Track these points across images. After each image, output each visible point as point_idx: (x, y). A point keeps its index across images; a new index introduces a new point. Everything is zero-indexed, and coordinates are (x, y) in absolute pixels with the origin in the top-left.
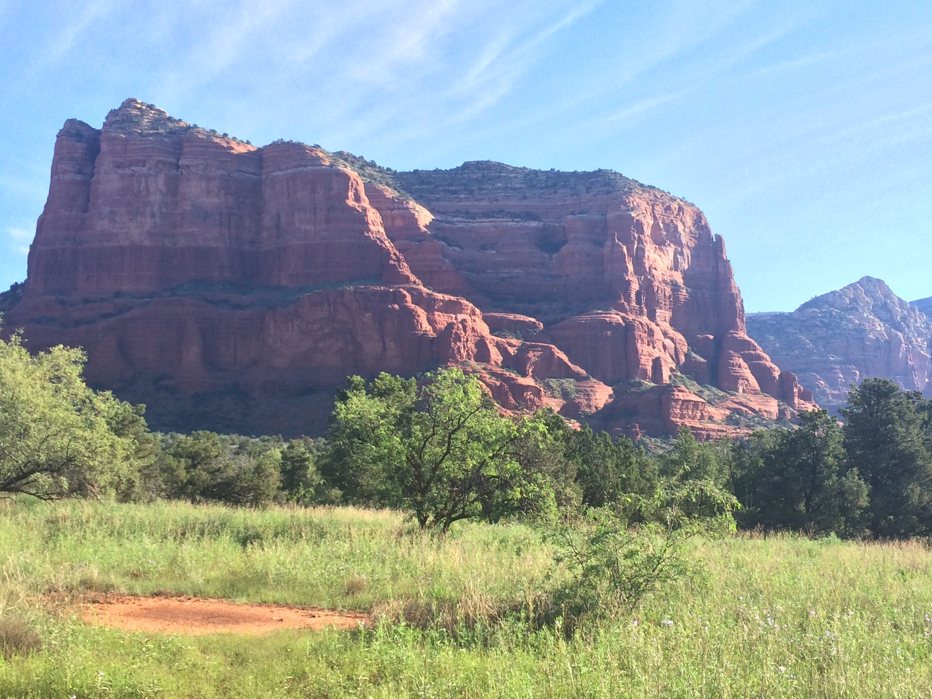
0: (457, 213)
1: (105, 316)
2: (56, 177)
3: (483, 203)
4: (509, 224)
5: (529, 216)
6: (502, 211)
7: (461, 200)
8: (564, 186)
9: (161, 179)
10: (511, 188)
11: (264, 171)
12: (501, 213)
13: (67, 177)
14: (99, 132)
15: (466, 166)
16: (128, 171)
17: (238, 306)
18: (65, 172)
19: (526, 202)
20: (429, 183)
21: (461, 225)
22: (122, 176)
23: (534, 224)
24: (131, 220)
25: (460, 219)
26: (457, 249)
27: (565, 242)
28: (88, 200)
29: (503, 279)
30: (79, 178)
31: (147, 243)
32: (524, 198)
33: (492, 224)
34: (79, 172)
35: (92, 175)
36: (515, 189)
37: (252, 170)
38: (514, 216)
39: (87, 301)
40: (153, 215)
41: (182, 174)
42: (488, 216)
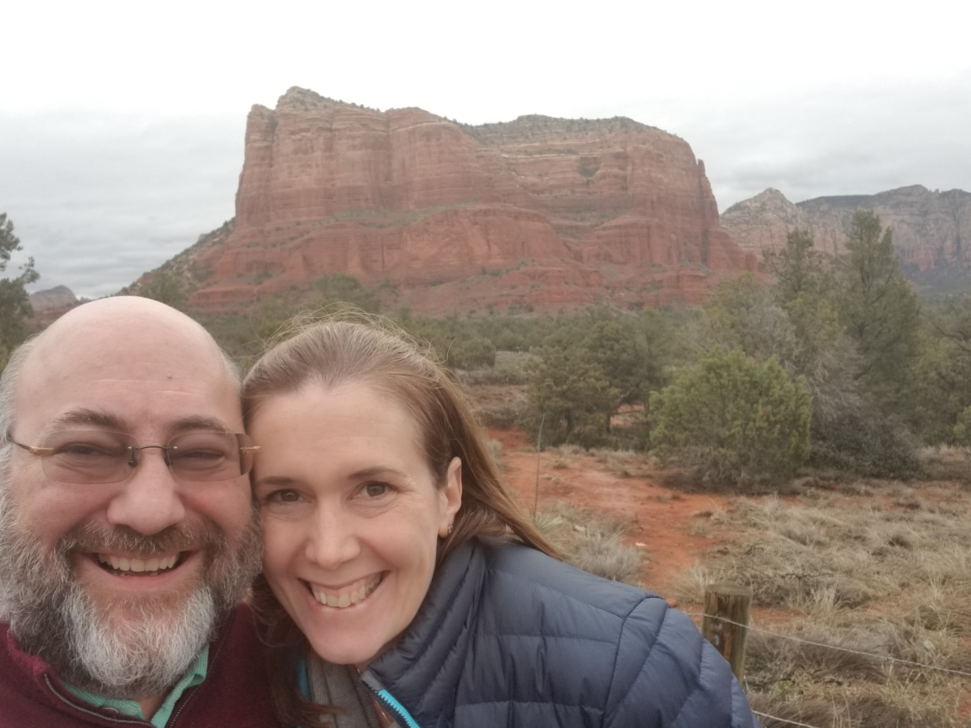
0: (519, 152)
1: (292, 239)
2: (249, 145)
3: (536, 144)
4: (557, 158)
5: (570, 151)
7: (520, 143)
8: (592, 130)
9: (321, 140)
10: (555, 133)
11: (391, 129)
12: (549, 150)
13: (257, 145)
14: (274, 112)
15: (520, 119)
16: (298, 137)
17: (381, 226)
18: (255, 141)
19: (566, 142)
20: (497, 132)
21: (522, 160)
22: (294, 141)
23: (574, 157)
24: (302, 172)
25: (522, 156)
26: (523, 177)
27: (597, 169)
28: (272, 159)
29: (556, 197)
30: (265, 144)
31: (314, 186)
32: (565, 139)
33: (545, 158)
34: (265, 140)
35: (273, 141)
36: (558, 133)
37: (383, 129)
38: (559, 152)
39: (278, 229)
40: (317, 166)
41: (335, 135)
42: (541, 153)
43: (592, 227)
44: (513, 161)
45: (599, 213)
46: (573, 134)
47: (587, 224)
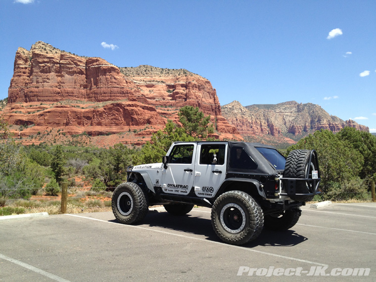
0: (141, 80)
1: (38, 111)
3: (148, 78)
5: (162, 82)
7: (141, 77)
8: (172, 73)
10: (156, 74)
11: (87, 66)
12: (154, 81)
16: (43, 65)
17: (83, 108)
18: (20, 64)
19: (161, 78)
20: (131, 71)
21: (142, 84)
22: (40, 66)
23: (164, 84)
26: (143, 91)
27: (174, 90)
32: (160, 76)
33: (152, 84)
34: (25, 64)
35: (30, 65)
38: (158, 82)
39: (31, 106)
43: (172, 113)
44: (139, 84)
45: (175, 108)
46: (163, 75)
47: (170, 112)
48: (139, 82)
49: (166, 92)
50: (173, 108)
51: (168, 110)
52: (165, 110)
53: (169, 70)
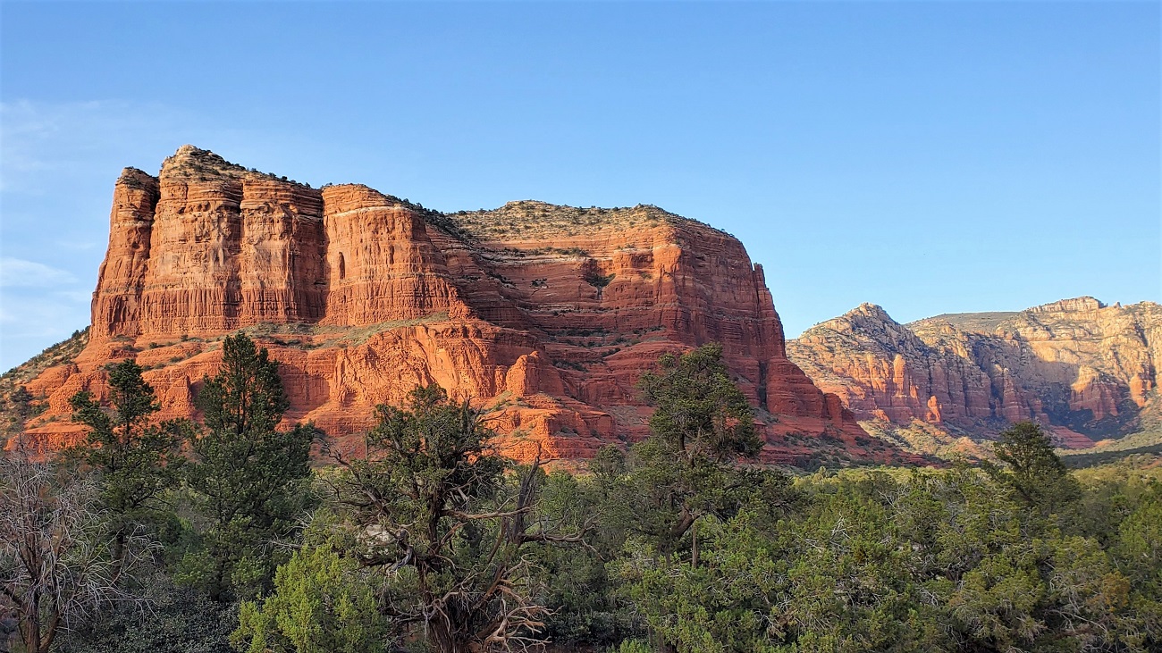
0: (506, 250)
1: (175, 360)
2: (116, 225)
3: (530, 241)
4: (558, 260)
5: (576, 252)
6: (550, 249)
7: (508, 238)
10: (556, 226)
11: (326, 213)
12: (548, 250)
13: (128, 224)
14: (155, 179)
15: (509, 206)
16: (189, 216)
17: (309, 346)
18: (125, 219)
19: (572, 239)
20: (476, 223)
21: (510, 263)
22: (183, 222)
23: (583, 259)
25: (510, 257)
26: (510, 285)
27: (613, 276)
28: (149, 246)
29: (556, 314)
30: (139, 224)
31: (212, 287)
32: (571, 235)
33: (541, 261)
34: (139, 219)
35: (153, 221)
36: (560, 227)
38: (562, 252)
39: (154, 346)
41: (243, 217)
42: (536, 253)
43: (604, 354)
44: (498, 264)
45: (614, 337)
46: (581, 228)
47: (598, 350)
48: (499, 257)
49: (584, 284)
50: (608, 336)
51: (591, 344)
52: (581, 344)
53: (601, 211)
